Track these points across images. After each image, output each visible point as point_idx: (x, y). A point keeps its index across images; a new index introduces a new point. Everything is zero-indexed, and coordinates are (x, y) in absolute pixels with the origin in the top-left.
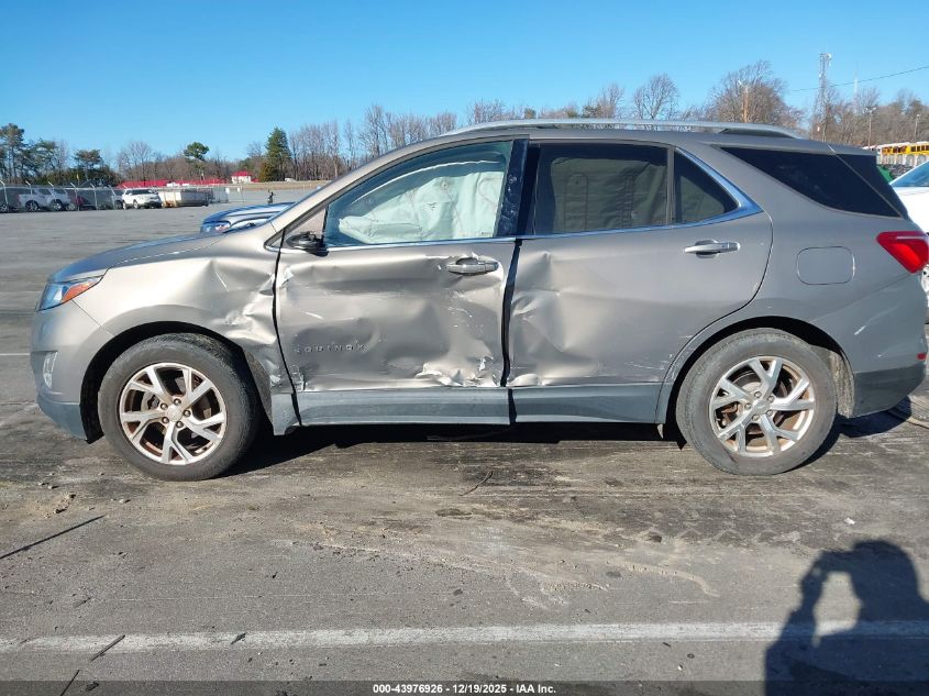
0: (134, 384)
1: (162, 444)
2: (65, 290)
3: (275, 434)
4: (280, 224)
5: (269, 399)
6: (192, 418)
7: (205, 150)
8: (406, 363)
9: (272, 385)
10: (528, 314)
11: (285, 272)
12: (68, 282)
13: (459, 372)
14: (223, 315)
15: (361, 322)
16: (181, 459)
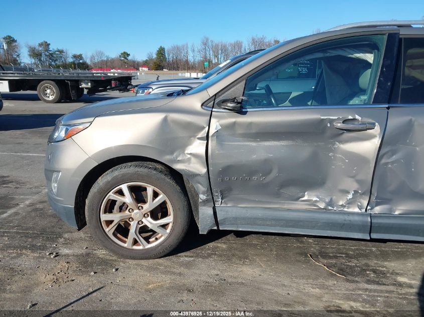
0: (112, 195)
1: (128, 235)
2: (67, 130)
3: (200, 233)
4: (212, 91)
5: (197, 209)
6: (149, 219)
7: (128, 55)
8: (292, 191)
9: (200, 201)
10: (393, 163)
11: (215, 125)
12: (69, 125)
13: (331, 199)
14: (172, 153)
15: (266, 161)
16: (139, 245)
